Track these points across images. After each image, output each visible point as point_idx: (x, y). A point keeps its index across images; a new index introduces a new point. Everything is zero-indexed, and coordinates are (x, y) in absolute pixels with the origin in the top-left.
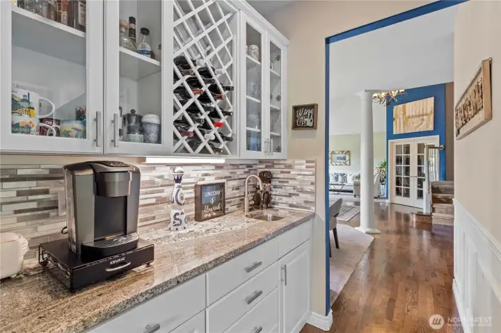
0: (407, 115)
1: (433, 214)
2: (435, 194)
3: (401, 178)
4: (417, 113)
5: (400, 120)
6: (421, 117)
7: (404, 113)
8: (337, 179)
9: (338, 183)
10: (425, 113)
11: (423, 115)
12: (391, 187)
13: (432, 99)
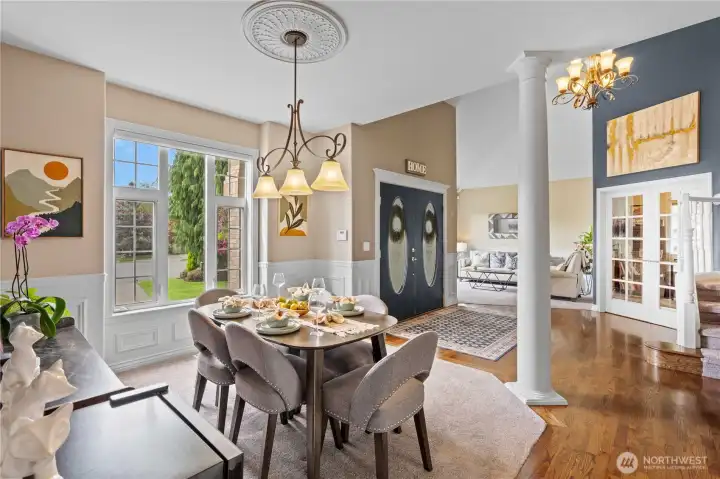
0: (636, 136)
1: (704, 352)
2: (707, 304)
3: (623, 262)
4: (659, 131)
5: (620, 147)
6: (668, 137)
7: (631, 132)
8: (502, 262)
9: (505, 269)
10: (676, 127)
11: (672, 133)
12: (603, 281)
13: (695, 95)
